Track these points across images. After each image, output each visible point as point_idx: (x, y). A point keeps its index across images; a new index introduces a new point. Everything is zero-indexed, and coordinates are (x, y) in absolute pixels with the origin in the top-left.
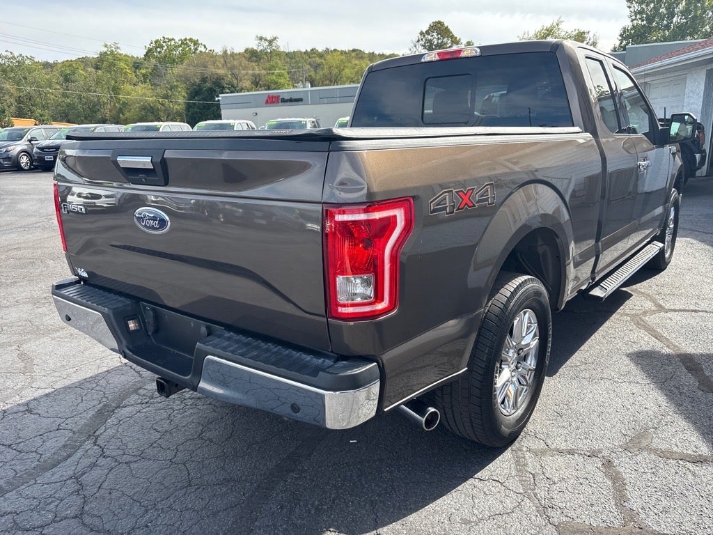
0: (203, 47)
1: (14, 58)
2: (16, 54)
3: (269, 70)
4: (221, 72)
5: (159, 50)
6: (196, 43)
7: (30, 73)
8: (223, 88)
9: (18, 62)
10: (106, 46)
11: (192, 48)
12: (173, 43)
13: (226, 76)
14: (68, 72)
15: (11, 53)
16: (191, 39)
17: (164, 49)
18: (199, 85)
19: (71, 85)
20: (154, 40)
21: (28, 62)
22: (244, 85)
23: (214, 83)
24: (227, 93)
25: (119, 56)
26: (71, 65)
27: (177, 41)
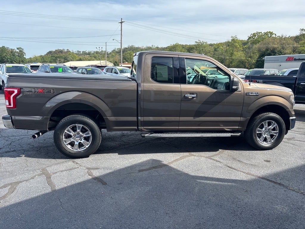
0: (274, 35)
1: (200, 42)
2: (201, 41)
3: (302, 45)
4: (276, 46)
5: (254, 37)
6: (271, 33)
7: (204, 48)
8: (276, 53)
9: (202, 44)
10: (232, 37)
11: (269, 36)
12: (260, 34)
13: (278, 48)
14: (216, 47)
15: (200, 41)
16: (269, 32)
17: (256, 37)
18: (265, 52)
19: (216, 52)
20: (253, 33)
21: (205, 44)
22: (287, 52)
23: (271, 51)
24: (277, 55)
25: (236, 41)
26: (218, 45)
27: (263, 33)
